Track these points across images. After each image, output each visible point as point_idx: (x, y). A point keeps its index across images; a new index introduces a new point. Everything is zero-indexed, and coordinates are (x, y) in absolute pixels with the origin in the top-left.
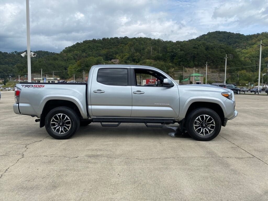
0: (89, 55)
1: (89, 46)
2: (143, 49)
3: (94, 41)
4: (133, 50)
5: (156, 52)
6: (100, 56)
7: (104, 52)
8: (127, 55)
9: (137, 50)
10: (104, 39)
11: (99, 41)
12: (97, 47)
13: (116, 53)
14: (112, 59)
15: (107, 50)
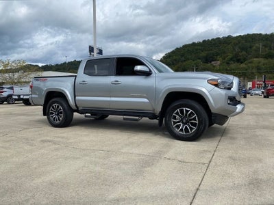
0: (188, 59)
1: (188, 50)
2: (251, 47)
3: (194, 44)
4: (237, 49)
5: (267, 49)
6: (199, 59)
7: (203, 54)
8: (230, 56)
9: (242, 49)
10: (204, 41)
11: (199, 44)
12: (197, 50)
13: (217, 54)
14: (212, 61)
15: (207, 52)
